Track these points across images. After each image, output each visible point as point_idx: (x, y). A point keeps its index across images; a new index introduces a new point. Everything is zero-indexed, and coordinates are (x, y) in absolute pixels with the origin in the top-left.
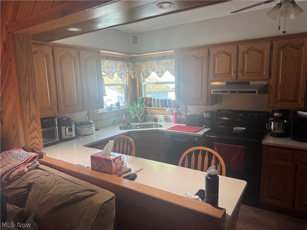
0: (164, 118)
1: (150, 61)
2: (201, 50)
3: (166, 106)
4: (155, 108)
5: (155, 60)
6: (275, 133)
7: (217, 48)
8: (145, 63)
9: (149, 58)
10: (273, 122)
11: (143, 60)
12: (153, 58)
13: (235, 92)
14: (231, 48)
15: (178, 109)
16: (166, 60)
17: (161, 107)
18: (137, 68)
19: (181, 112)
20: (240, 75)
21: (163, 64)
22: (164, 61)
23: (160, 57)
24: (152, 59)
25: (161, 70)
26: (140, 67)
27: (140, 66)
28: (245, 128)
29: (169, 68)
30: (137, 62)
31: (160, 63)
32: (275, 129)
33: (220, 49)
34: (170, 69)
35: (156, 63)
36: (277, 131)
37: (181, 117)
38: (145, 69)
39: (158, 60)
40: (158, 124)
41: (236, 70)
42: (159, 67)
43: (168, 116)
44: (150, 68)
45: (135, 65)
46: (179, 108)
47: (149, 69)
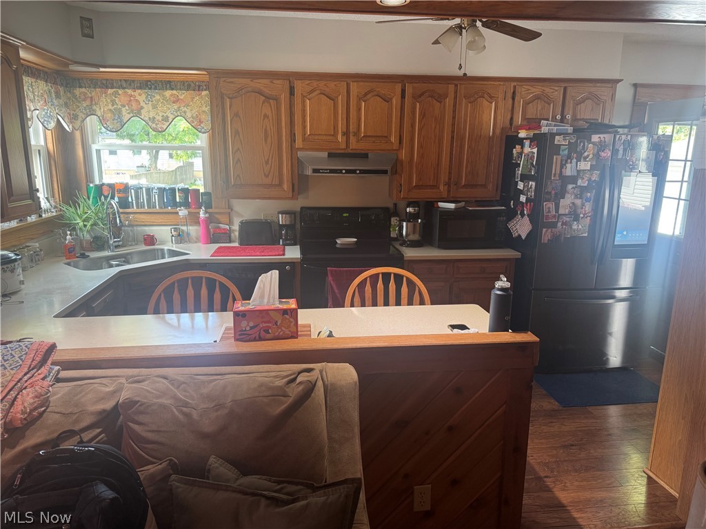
0: (174, 233)
1: (124, 88)
2: (275, 81)
3: (175, 205)
4: (142, 210)
5: (140, 88)
6: (408, 241)
7: (308, 82)
8: (110, 91)
9: (120, 80)
10: (405, 224)
11: (103, 84)
12: (133, 81)
13: (353, 172)
14: (335, 85)
15: (210, 210)
16: (174, 92)
17: (160, 208)
18: (79, 102)
19: (217, 216)
20: (352, 139)
21: (167, 101)
22: (168, 93)
23: (156, 81)
24: (130, 85)
25: (161, 114)
26: (92, 101)
27: (91, 97)
28: (356, 240)
29: (185, 112)
30: (81, 87)
31: (158, 97)
32: (409, 235)
33: (315, 83)
34: (189, 115)
35: (144, 96)
36: (412, 237)
37: (219, 228)
38: (110, 107)
39: (150, 89)
40: (162, 250)
41: (345, 130)
42: (154, 107)
43: (184, 228)
44: (127, 108)
45: (75, 96)
46: (212, 208)
47: (124, 109)
